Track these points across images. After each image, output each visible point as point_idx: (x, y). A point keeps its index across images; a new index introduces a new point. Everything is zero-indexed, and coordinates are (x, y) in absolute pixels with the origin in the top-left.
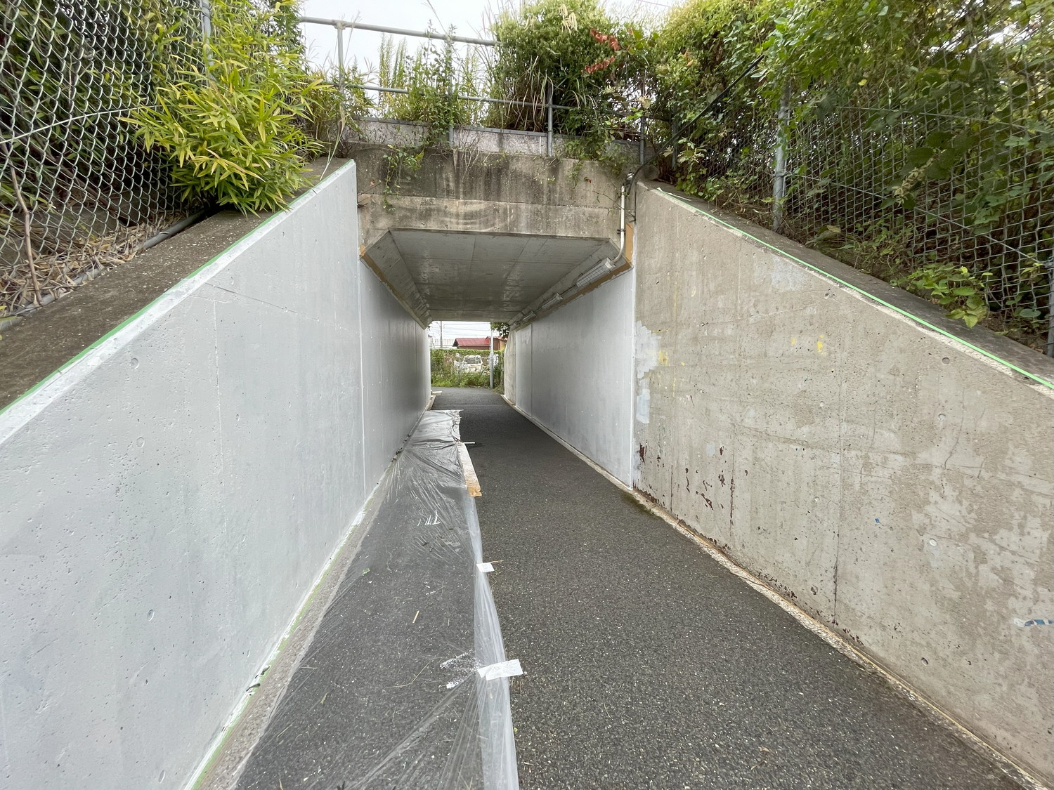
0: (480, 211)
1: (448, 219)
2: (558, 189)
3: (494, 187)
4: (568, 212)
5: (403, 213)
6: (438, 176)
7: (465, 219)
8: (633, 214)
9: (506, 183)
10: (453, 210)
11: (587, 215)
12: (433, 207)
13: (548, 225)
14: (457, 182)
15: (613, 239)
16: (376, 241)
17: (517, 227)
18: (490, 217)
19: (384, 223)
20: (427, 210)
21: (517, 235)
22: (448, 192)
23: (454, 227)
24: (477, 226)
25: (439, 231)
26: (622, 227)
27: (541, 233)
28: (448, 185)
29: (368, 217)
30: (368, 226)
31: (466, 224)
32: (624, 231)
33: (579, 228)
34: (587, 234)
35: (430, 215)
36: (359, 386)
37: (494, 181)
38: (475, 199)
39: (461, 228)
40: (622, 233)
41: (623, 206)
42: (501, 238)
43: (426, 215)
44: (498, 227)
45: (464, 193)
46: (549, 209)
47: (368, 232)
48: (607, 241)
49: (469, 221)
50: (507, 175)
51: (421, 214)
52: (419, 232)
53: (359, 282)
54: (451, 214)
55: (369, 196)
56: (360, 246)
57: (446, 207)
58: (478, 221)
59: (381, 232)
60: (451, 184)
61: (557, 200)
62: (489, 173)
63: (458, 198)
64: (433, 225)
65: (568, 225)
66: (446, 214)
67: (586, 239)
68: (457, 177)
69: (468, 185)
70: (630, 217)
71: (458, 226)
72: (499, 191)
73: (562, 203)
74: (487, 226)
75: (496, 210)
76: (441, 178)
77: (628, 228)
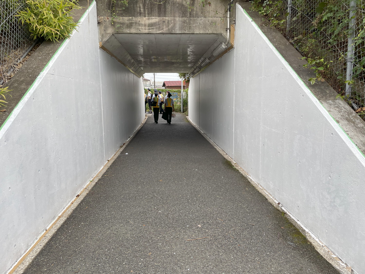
0: (156, 22)
1: (140, 27)
2: (195, 9)
3: (162, 9)
4: (201, 20)
5: (119, 25)
6: (135, 6)
7: (149, 27)
8: (234, 20)
9: (169, 7)
10: (143, 23)
11: (210, 21)
12: (133, 21)
13: (190, 28)
14: (144, 9)
15: (224, 33)
16: (107, 40)
17: (174, 30)
18: (161, 25)
19: (110, 31)
20: (130, 23)
21: (175, 34)
22: (140, 13)
24: (155, 30)
25: (137, 33)
26: (228, 27)
27: (187, 32)
28: (140, 10)
29: (103, 28)
30: (103, 32)
31: (149, 29)
32: (230, 29)
33: (206, 28)
34: (210, 32)
35: (132, 26)
36: (101, 109)
38: (153, 16)
39: (147, 31)
40: (228, 30)
41: (228, 16)
42: (167, 35)
43: (130, 25)
44: (165, 30)
45: (148, 14)
46: (191, 19)
47: (103, 35)
48: (221, 34)
49: (150, 28)
50: (169, 3)
51: (127, 25)
52: (127, 34)
53: (99, 60)
54: (142, 25)
55: (103, 17)
56: (99, 42)
57: (139, 21)
58: (155, 27)
59: (109, 35)
60: (142, 10)
61: (194, 15)
63: (145, 16)
64: (133, 31)
65: (200, 27)
66: (139, 25)
67: (210, 34)
68: (144, 6)
69: (150, 10)
70: (233, 21)
71: (145, 30)
72: (165, 11)
73: (197, 16)
74: (159, 30)
75: (164, 22)
76: (137, 7)
77: (232, 27)
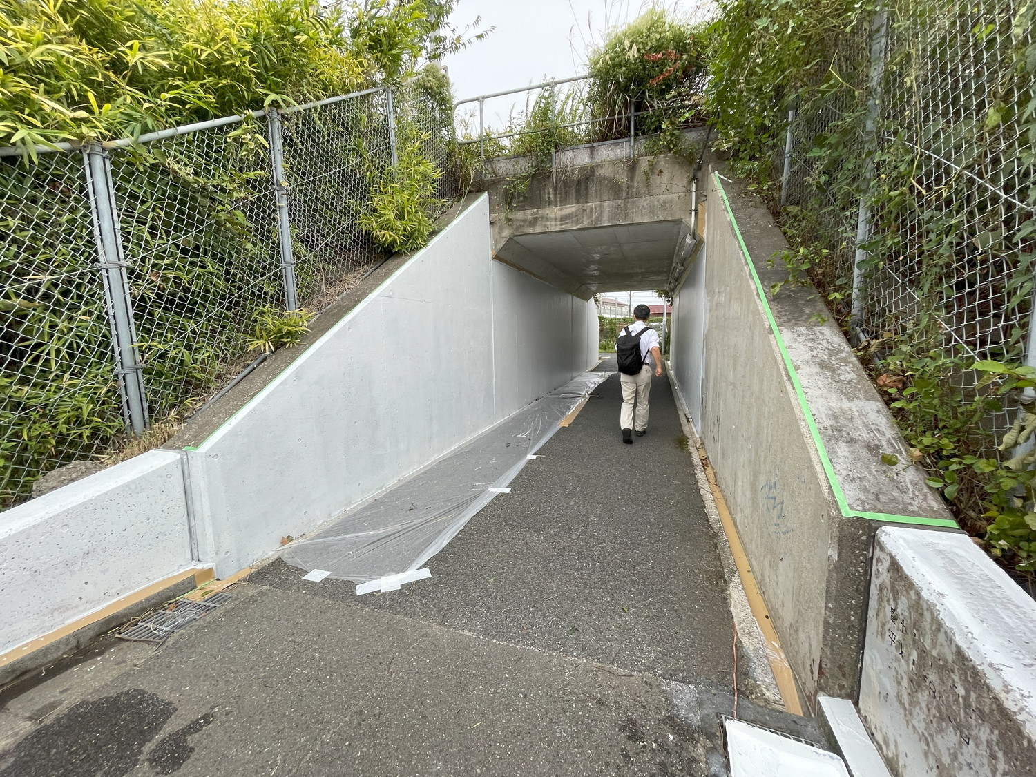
0: (572, 213)
1: (549, 223)
2: (635, 185)
3: (583, 192)
4: (644, 202)
5: (518, 223)
6: (542, 192)
7: (561, 221)
8: (705, 194)
9: (593, 187)
10: (553, 216)
11: (661, 201)
12: (538, 216)
13: (626, 215)
14: (555, 194)
15: (685, 219)
16: (502, 246)
17: (600, 221)
18: (579, 217)
19: (507, 233)
20: (534, 219)
21: (602, 227)
22: (549, 202)
23: (553, 228)
24: (570, 225)
25: (543, 233)
27: (621, 223)
28: (549, 198)
29: (497, 230)
30: (497, 236)
31: (562, 224)
32: (696, 210)
33: (653, 213)
34: (661, 218)
35: (536, 222)
37: (583, 188)
38: (569, 204)
39: (558, 228)
40: (693, 213)
41: (694, 189)
42: (590, 231)
43: (533, 223)
44: (586, 223)
45: (561, 202)
46: (628, 202)
47: (496, 240)
48: (681, 221)
49: (564, 222)
50: (593, 181)
51: (530, 223)
52: (529, 236)
54: (551, 219)
55: (497, 215)
56: (492, 250)
57: (548, 214)
58: (570, 221)
59: (505, 239)
60: (552, 196)
61: (634, 194)
62: (579, 182)
63: (556, 206)
64: (538, 229)
65: (644, 212)
66: (547, 219)
67: (660, 222)
68: (555, 190)
69: (563, 194)
70: (702, 197)
71: (557, 227)
72: (587, 195)
73: (639, 195)
74: (577, 224)
75: (585, 210)
76: (545, 193)
77: (700, 207)
